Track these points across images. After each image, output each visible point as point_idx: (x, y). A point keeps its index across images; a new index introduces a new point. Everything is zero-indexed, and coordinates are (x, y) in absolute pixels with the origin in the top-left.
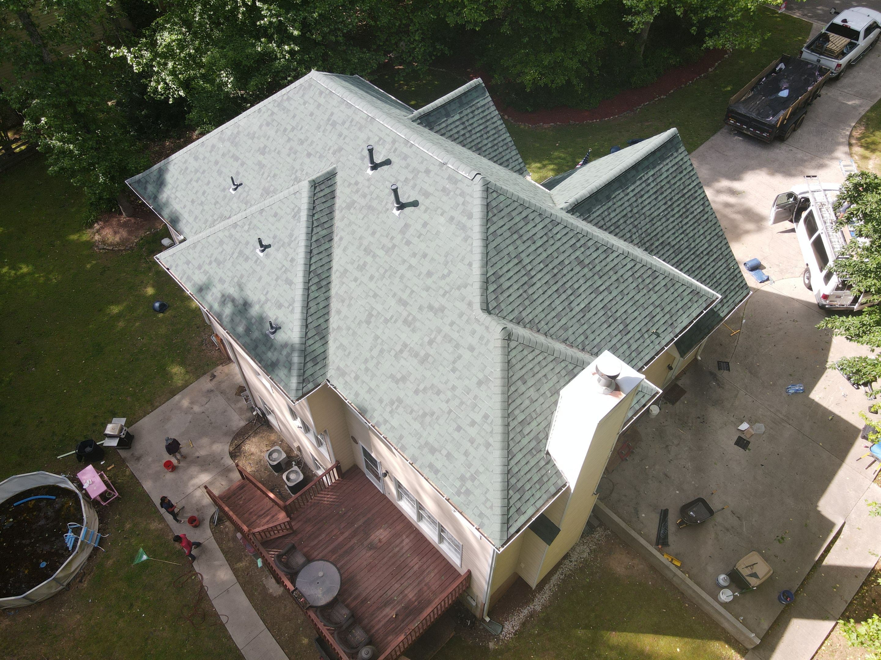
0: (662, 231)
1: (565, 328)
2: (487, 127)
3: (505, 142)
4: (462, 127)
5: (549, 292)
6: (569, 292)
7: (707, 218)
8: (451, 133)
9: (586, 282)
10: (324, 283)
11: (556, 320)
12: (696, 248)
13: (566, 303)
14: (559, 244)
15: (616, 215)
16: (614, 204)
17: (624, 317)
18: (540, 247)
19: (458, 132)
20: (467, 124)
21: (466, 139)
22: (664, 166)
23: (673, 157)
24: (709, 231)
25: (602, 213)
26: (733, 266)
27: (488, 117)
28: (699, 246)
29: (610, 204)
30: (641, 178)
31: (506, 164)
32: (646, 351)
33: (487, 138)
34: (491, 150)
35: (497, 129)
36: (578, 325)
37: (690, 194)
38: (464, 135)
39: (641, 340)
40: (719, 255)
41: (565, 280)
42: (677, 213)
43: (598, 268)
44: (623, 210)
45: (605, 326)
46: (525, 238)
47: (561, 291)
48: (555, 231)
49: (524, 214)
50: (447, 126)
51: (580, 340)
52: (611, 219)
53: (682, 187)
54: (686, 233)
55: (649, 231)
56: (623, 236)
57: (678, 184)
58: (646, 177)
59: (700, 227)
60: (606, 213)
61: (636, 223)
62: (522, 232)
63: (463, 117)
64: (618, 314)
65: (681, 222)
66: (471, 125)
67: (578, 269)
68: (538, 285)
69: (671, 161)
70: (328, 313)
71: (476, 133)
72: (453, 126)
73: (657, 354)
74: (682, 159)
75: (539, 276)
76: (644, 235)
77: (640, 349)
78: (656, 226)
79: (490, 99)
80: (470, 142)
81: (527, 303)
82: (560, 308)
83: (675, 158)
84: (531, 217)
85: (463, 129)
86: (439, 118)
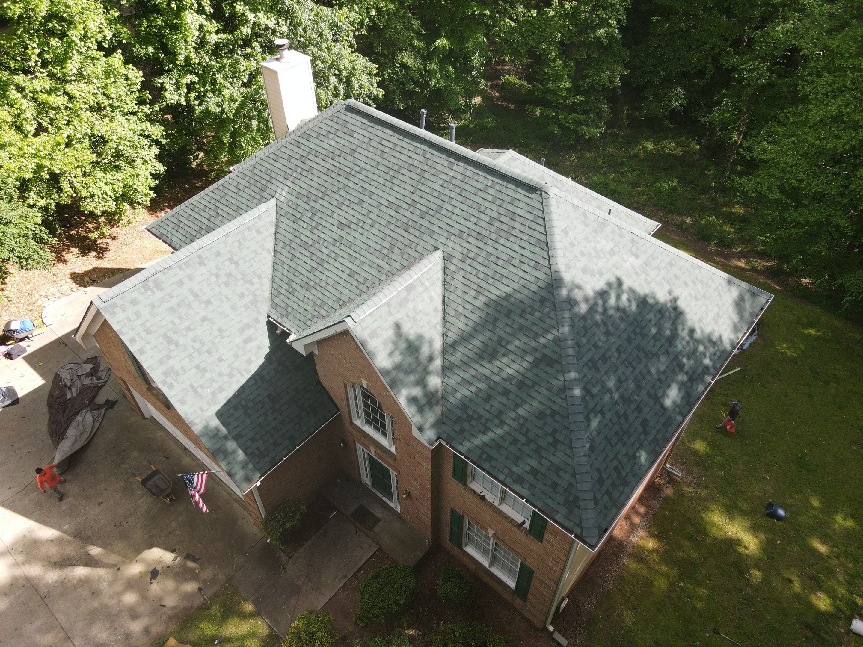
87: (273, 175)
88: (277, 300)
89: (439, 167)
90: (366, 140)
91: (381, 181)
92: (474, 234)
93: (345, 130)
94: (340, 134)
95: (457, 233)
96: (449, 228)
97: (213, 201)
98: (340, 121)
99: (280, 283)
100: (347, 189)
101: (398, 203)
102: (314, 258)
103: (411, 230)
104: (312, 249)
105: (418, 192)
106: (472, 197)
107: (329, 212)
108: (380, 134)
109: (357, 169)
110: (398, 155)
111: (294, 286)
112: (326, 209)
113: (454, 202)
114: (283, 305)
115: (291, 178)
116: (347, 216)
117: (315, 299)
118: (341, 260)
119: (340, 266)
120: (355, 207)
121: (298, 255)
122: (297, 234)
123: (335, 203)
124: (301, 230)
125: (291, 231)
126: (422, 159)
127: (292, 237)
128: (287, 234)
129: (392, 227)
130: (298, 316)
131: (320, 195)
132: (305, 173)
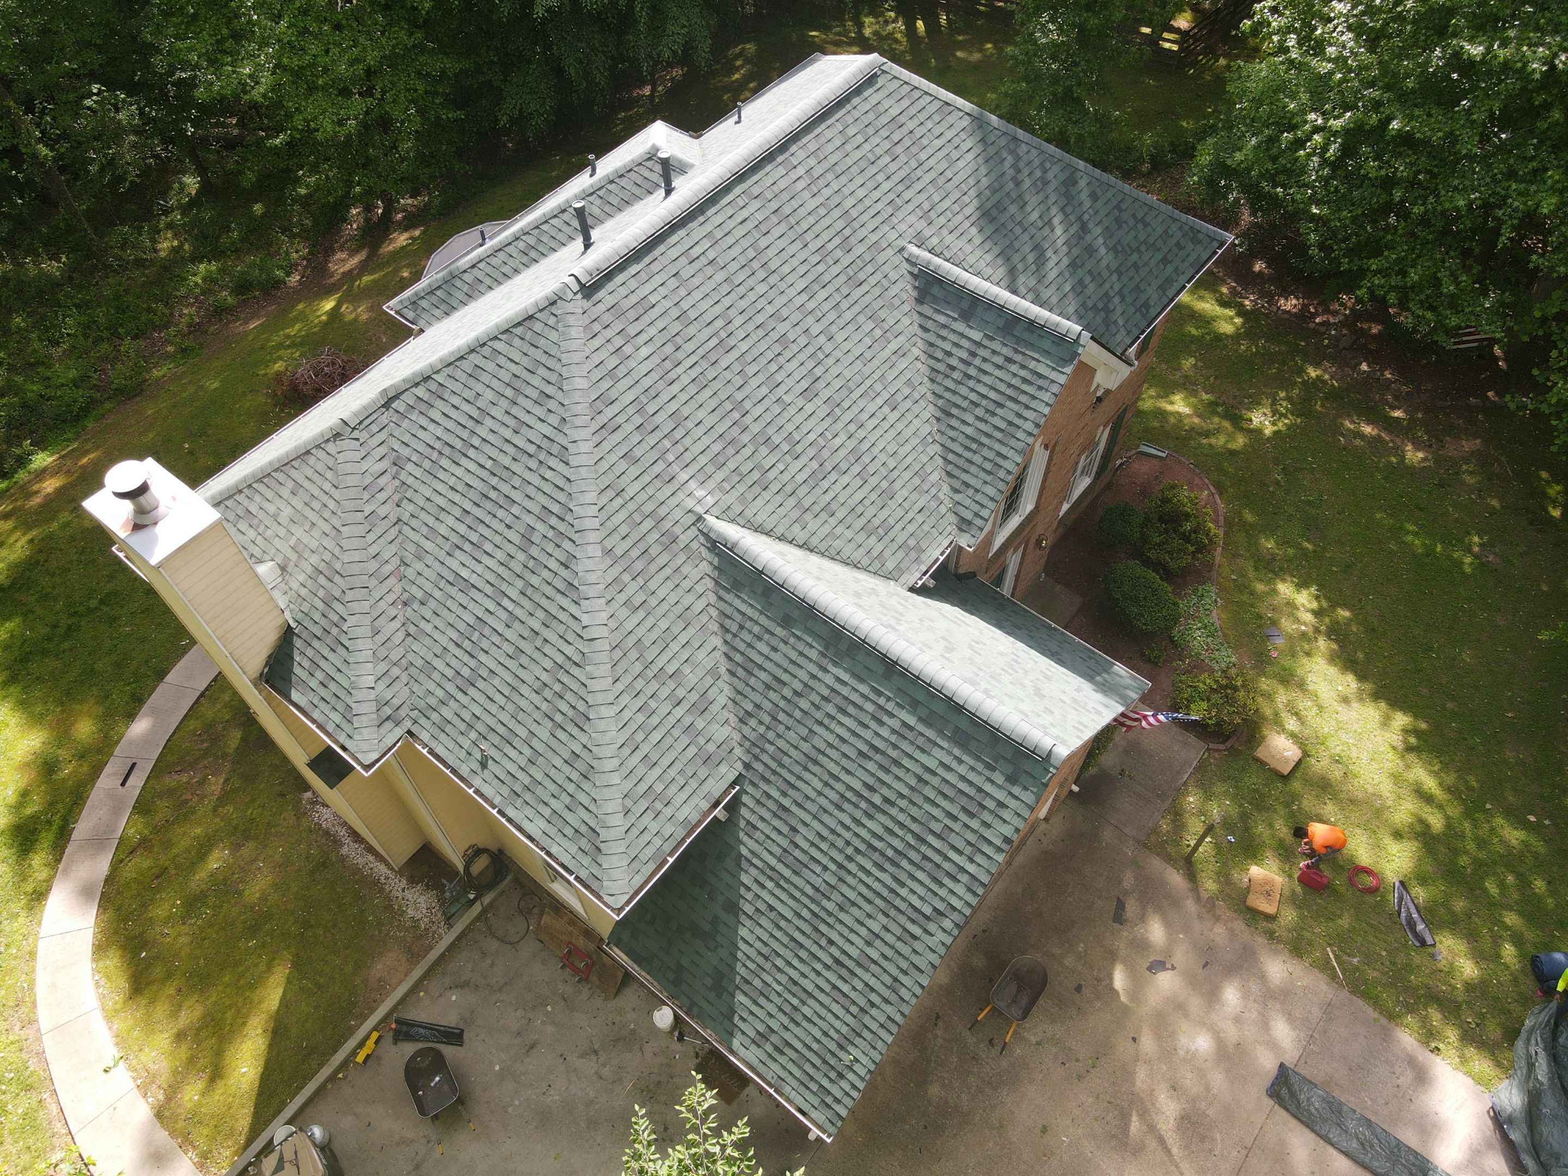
0: (807, 797)
1: (420, 554)
2: (1002, 406)
3: (1000, 461)
4: (964, 355)
5: (457, 498)
6: (474, 537)
7: (915, 938)
8: (939, 342)
9: (502, 564)
10: (533, 254)
11: (424, 530)
12: (831, 920)
13: (455, 539)
14: (536, 480)
15: (767, 658)
16: (786, 643)
17: (485, 673)
18: (515, 446)
19: (949, 354)
20: (977, 362)
21: (947, 376)
22: (949, 753)
23: (987, 773)
24: (889, 953)
25: (751, 619)
26: (856, 1060)
27: (1023, 398)
28: (838, 927)
29: (779, 631)
30: (880, 694)
31: (957, 485)
32: (451, 745)
33: (978, 418)
34: (961, 438)
35: (1011, 429)
36: (433, 577)
37: (937, 859)
38: (953, 368)
39: (463, 727)
40: (854, 1003)
41: (488, 519)
42: (870, 831)
43: (534, 580)
44: (786, 670)
45: (454, 636)
46: (515, 411)
47: (469, 520)
48: (553, 462)
49: (549, 390)
50: (944, 326)
51: (414, 590)
52: (753, 648)
53: (937, 827)
54: (843, 873)
55: (786, 760)
56: (739, 693)
57: (936, 812)
58: (890, 706)
59: (884, 920)
60: (756, 629)
61: (782, 716)
62: (521, 400)
63: (985, 347)
64: (483, 657)
65: (857, 850)
66: (980, 370)
67: (516, 538)
68: (459, 472)
69: (973, 769)
70: (500, 283)
71: (972, 390)
72: (952, 337)
73: (454, 771)
74: (1001, 804)
75: (472, 467)
76: (770, 748)
77: (448, 728)
78: (807, 776)
79: (1062, 379)
80: (947, 389)
81: (427, 464)
82: (443, 530)
83: (989, 780)
84: (552, 405)
85: (962, 360)
86: (949, 303)
87: (648, 508)
88: (890, 565)
89: (782, 184)
90: (673, 283)
91: (762, 288)
92: (901, 187)
93: (632, 315)
94: (632, 330)
95: (890, 210)
96: (880, 219)
97: (640, 684)
98: (607, 318)
99: (862, 551)
100: (749, 358)
101: (810, 277)
102: (844, 466)
103: (862, 276)
104: (828, 466)
105: (808, 237)
106: (849, 161)
107: (776, 409)
108: (674, 253)
109: (719, 323)
110: (730, 240)
111: (876, 522)
112: (768, 412)
113: (846, 191)
114: (901, 554)
115: (675, 468)
116: (797, 376)
117: (910, 486)
118: (865, 416)
119: (874, 421)
120: (788, 354)
121: (828, 497)
122: (789, 489)
123: (764, 390)
124: (786, 477)
125: (779, 498)
126: (756, 204)
127: (792, 502)
128: (782, 511)
129: (845, 304)
130: (926, 527)
131: (736, 415)
132: (678, 434)
